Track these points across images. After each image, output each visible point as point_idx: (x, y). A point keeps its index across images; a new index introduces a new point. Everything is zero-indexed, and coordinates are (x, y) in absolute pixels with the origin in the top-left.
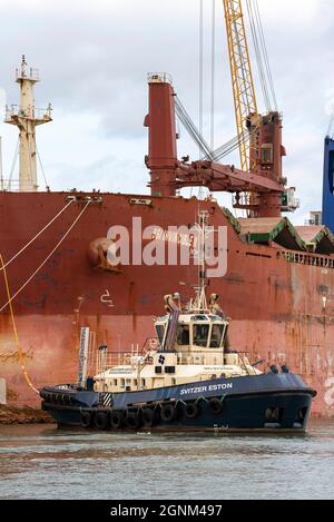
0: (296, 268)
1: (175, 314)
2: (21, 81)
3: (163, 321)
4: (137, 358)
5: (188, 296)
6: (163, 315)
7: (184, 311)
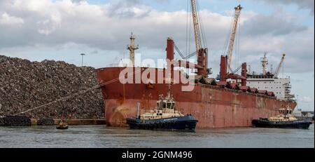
0: (203, 89)
1: (162, 100)
2: (131, 39)
3: (159, 102)
4: (152, 111)
5: (165, 95)
6: (158, 100)
7: (165, 99)
